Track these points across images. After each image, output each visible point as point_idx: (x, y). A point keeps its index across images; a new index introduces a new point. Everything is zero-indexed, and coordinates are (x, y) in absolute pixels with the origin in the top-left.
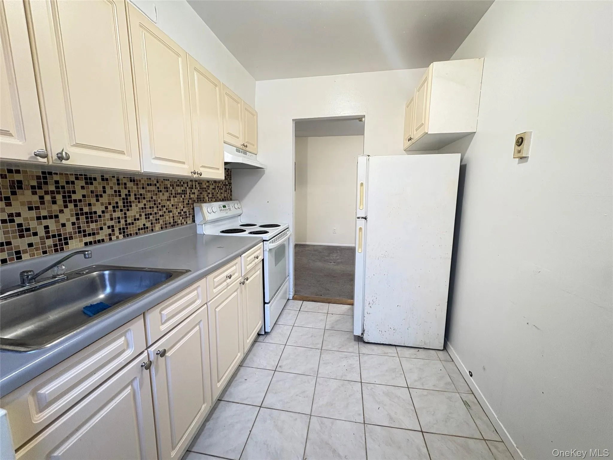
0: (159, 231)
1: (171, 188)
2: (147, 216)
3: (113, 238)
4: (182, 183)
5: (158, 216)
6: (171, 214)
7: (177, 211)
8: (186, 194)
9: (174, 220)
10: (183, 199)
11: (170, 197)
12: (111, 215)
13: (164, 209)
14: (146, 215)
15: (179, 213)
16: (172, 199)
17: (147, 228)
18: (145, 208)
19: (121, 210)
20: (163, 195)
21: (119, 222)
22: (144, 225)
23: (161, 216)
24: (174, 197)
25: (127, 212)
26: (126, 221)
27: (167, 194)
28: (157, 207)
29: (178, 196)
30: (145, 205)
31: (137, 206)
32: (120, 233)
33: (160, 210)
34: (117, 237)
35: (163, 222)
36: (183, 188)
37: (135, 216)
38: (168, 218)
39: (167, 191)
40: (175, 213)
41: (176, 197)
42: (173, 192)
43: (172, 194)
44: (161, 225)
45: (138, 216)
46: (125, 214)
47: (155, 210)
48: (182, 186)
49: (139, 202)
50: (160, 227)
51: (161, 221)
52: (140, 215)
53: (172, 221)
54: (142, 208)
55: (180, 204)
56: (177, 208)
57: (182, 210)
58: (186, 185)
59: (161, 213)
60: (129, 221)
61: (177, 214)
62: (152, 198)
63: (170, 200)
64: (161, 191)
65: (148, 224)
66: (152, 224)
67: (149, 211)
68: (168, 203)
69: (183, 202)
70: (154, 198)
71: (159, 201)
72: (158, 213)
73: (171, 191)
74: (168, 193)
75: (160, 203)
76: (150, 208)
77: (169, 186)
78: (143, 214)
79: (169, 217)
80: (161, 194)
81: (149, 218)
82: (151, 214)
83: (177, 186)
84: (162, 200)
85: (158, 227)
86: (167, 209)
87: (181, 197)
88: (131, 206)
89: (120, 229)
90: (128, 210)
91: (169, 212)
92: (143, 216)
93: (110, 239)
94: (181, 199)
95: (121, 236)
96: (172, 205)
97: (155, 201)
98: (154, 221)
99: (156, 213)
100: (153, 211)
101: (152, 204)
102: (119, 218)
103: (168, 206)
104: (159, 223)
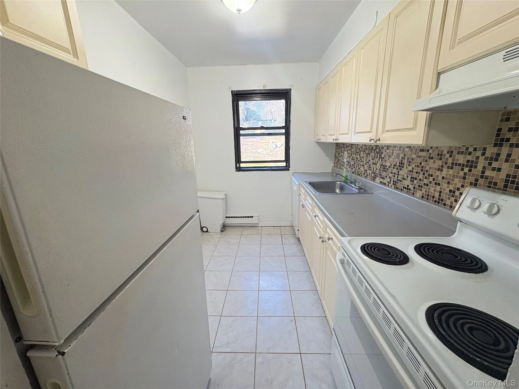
0: (419, 198)
1: (448, 156)
2: (413, 179)
3: (390, 185)
4: (471, 150)
5: (422, 183)
6: (438, 188)
7: (448, 187)
8: (476, 167)
9: (440, 196)
10: (465, 174)
11: (442, 166)
12: (392, 170)
13: (431, 179)
14: (411, 178)
15: (450, 191)
16: (445, 170)
17: (410, 189)
18: (412, 172)
19: (397, 169)
20: (434, 162)
21: (394, 176)
22: (408, 186)
23: (425, 184)
24: (448, 167)
25: (400, 171)
26: (398, 177)
27: (440, 163)
28: (424, 174)
29: (457, 168)
30: (413, 168)
31: (407, 168)
32: (393, 184)
33: (426, 178)
34: (391, 186)
35: (426, 191)
36: (469, 158)
37: (404, 176)
38: (433, 190)
39: (441, 159)
40: (445, 189)
41: (452, 168)
42: (450, 161)
43: (446, 163)
44: (423, 193)
45: (405, 177)
46: (399, 172)
47: (421, 176)
48: (470, 154)
49: (409, 165)
50: (422, 195)
51: (424, 190)
52: (407, 177)
53: (437, 195)
54: (410, 171)
55: (456, 180)
56: (449, 183)
57: (458, 189)
58: (479, 153)
59: (426, 181)
60: (399, 178)
61: (448, 191)
62: (421, 163)
63: (442, 170)
64: (432, 158)
65: (411, 187)
66: (414, 188)
67: (415, 175)
68: (438, 173)
69: (464, 178)
70: (423, 164)
71: (427, 168)
72: (423, 180)
73: (447, 159)
74: (441, 161)
75: (427, 171)
76: (417, 173)
77: (445, 152)
78: (410, 176)
79: (435, 190)
80: (431, 161)
81: (413, 181)
82: (416, 179)
83: (458, 153)
84: (430, 168)
85: (419, 193)
86: (434, 180)
87: (462, 170)
88: (403, 167)
89: (394, 181)
90: (401, 169)
91: (436, 184)
92: (409, 179)
93: (388, 185)
94: (462, 174)
95: (393, 186)
96: (443, 178)
97: (423, 167)
98: (417, 187)
99: (420, 180)
100: (419, 177)
101: (419, 170)
102: (395, 173)
103: (438, 176)
104: (421, 190)
